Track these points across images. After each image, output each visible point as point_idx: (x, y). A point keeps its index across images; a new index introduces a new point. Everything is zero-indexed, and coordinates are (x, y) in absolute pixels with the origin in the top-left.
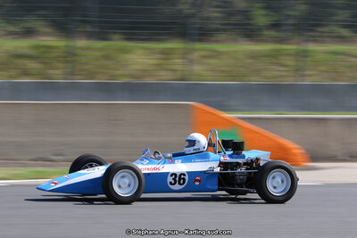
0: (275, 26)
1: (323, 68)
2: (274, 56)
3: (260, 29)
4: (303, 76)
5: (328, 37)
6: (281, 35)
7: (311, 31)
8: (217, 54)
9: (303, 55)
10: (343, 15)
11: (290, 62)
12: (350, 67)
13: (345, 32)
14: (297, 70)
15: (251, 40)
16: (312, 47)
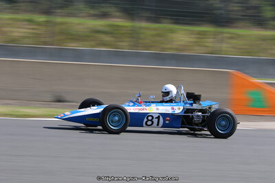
8: (238, 37)
15: (262, 28)
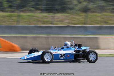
0: (10, 7)
1: (25, 21)
2: (10, 17)
3: (6, 8)
4: (19, 23)
5: (27, 11)
6: (12, 10)
7: (22, 9)
9: (19, 16)
10: (32, 4)
11: (15, 19)
12: (34, 20)
13: (32, 9)
14: (17, 21)
15: (2, 12)
16: (22, 14)
